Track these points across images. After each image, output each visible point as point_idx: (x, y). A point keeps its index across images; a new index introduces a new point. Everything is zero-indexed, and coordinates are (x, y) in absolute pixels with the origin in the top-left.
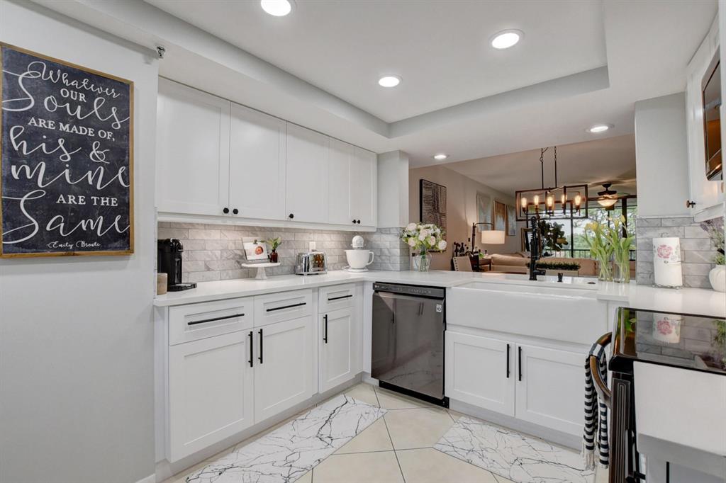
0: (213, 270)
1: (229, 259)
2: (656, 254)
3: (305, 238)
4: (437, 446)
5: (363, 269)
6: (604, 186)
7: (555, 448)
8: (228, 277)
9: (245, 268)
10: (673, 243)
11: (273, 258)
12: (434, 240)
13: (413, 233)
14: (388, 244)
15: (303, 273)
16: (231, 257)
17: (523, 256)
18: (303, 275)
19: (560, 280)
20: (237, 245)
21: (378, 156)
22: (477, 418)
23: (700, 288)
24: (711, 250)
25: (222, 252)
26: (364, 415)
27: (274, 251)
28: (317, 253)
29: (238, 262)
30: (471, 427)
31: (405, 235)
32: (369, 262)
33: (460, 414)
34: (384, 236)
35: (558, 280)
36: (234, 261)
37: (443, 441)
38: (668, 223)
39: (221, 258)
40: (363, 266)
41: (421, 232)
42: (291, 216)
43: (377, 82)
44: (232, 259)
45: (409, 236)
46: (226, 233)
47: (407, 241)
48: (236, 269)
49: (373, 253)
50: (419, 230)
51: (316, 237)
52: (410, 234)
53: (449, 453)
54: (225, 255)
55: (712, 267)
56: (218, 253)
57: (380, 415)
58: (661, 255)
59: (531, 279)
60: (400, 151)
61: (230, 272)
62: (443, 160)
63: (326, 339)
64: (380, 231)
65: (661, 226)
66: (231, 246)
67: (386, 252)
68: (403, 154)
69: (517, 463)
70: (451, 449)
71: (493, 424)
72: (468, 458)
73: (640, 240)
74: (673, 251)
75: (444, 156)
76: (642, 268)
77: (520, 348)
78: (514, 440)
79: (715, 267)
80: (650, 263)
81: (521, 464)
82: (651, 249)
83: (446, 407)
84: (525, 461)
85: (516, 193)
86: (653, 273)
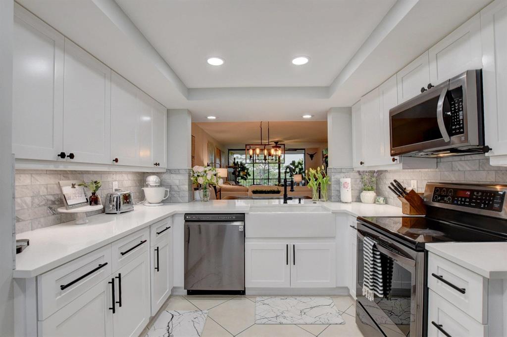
0: (23, 220)
1: (40, 206)
2: (342, 187)
3: (110, 178)
4: (258, 322)
5: (159, 203)
6: (275, 143)
7: (313, 298)
8: (40, 226)
9: (61, 213)
10: (349, 180)
11: (94, 200)
12: (216, 179)
13: (202, 174)
14: (177, 182)
15: (115, 212)
16: (42, 204)
17: (230, 185)
18: (116, 213)
19: (300, 202)
20: (49, 190)
21: (168, 111)
22: (265, 296)
23: (356, 202)
24: (359, 184)
25: (33, 199)
26: (194, 320)
27: (94, 194)
28: (125, 193)
29: (51, 208)
30: (266, 302)
31: (196, 175)
32: (165, 197)
33: (254, 296)
34: (174, 175)
35: (298, 202)
36: (46, 208)
37: (258, 317)
38: (344, 171)
39: (32, 205)
40: (160, 200)
41: (207, 172)
42: (116, 160)
43: (206, 60)
44: (44, 205)
45: (198, 176)
46: (38, 177)
47: (197, 180)
48: (49, 216)
49: (168, 190)
50: (205, 172)
51: (118, 177)
52: (199, 174)
53: (267, 323)
54: (36, 201)
56: (28, 200)
57: (206, 315)
58: (344, 187)
59: (284, 203)
60: (188, 109)
61: (42, 220)
62: (214, 120)
63: (158, 268)
64: (169, 171)
65: (341, 172)
66: (43, 191)
67: (176, 188)
68: (190, 112)
69: (303, 314)
70: (266, 320)
71: (276, 296)
72: (278, 321)
73: (333, 179)
74: (350, 185)
75: (214, 118)
76: (333, 193)
77: (294, 246)
78: (292, 301)
79: (362, 192)
80: (337, 190)
81: (305, 313)
82: (339, 184)
83: (243, 295)
84: (305, 311)
85: (246, 145)
86: (340, 196)
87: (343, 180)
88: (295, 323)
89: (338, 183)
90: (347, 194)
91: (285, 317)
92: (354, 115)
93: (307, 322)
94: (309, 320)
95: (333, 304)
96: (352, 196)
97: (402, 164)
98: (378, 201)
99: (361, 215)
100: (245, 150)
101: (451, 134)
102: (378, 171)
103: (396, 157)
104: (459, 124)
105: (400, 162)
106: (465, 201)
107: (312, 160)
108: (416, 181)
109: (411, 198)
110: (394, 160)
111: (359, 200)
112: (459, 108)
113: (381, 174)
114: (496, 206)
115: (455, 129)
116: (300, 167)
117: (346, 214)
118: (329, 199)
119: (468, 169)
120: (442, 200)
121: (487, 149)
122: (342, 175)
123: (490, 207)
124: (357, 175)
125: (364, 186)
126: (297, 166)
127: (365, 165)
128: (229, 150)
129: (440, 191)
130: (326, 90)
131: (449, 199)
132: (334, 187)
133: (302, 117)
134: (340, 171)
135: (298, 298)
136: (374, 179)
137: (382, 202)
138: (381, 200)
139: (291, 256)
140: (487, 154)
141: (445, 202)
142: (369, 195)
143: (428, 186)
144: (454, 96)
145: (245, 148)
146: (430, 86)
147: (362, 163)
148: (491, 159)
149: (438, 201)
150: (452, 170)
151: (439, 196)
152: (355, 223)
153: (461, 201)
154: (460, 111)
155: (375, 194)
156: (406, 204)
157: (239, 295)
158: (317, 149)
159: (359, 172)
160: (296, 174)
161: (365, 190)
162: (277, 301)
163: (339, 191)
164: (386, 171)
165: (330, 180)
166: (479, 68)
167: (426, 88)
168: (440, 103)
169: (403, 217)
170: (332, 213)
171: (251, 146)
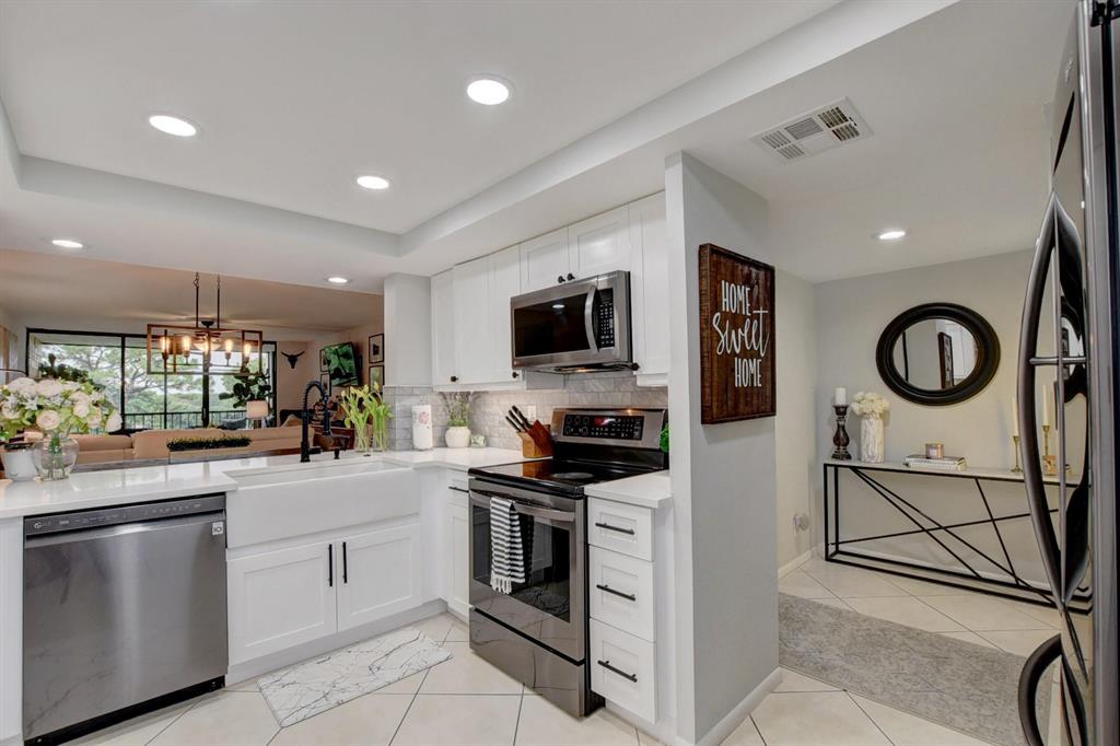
2: (416, 421)
4: (287, 722)
7: (382, 638)
10: (428, 409)
19: (337, 457)
22: (285, 667)
23: (437, 447)
24: (443, 415)
30: (286, 680)
33: (250, 681)
35: (334, 456)
37: (283, 714)
38: (418, 393)
43: (148, 115)
53: (308, 715)
55: (446, 429)
58: (422, 421)
59: (302, 461)
65: (412, 395)
69: (375, 670)
70: (305, 711)
71: (302, 662)
72: (333, 702)
73: (398, 407)
74: (430, 417)
75: (79, 245)
76: (399, 434)
77: (344, 544)
78: (342, 660)
79: (447, 429)
80: (406, 429)
81: (379, 669)
82: (411, 417)
83: (220, 687)
84: (378, 664)
85: (150, 326)
86: (412, 438)
87: (418, 409)
88: (366, 690)
89: (409, 415)
90: (424, 434)
91: (343, 690)
92: (435, 294)
93: (391, 680)
94: (391, 676)
95: (422, 635)
96: (434, 437)
97: (525, 382)
98: (475, 443)
99: (476, 466)
100: (145, 336)
101: (599, 346)
102: (475, 393)
103: (519, 372)
104: (609, 334)
105: (524, 379)
106: (604, 432)
107: (293, 367)
108: (534, 407)
109: (536, 432)
110: (515, 375)
111: (442, 443)
112: (609, 315)
113: (479, 397)
114: (637, 434)
115: (605, 340)
116: (261, 383)
117: (437, 468)
118: (391, 445)
119: (603, 389)
120: (576, 433)
121: (635, 367)
122: (413, 400)
123: (631, 437)
124: (439, 400)
125: (452, 418)
126: (255, 382)
127: (461, 381)
128: (29, 331)
129: (575, 420)
130: (396, 241)
131: (585, 430)
132: (399, 423)
133: (327, 280)
134: (410, 392)
135: (354, 649)
136: (468, 406)
137: (482, 443)
138: (480, 440)
139: (338, 566)
140: (635, 373)
141: (581, 435)
142: (460, 434)
143: (557, 414)
144: (604, 298)
145: (145, 332)
146: (571, 277)
147: (454, 379)
148: (638, 378)
149: (571, 434)
150: (584, 390)
151: (572, 427)
152: (464, 480)
153: (599, 432)
154: (609, 318)
155: (468, 432)
156: (529, 442)
157: (207, 694)
158: (306, 344)
159: (441, 393)
160: (252, 399)
161: (453, 425)
162: (312, 668)
163: (410, 431)
164: (486, 393)
165: (392, 410)
166: (627, 270)
167: (565, 277)
168: (589, 302)
169: (524, 463)
170: (415, 469)
171: (169, 330)
